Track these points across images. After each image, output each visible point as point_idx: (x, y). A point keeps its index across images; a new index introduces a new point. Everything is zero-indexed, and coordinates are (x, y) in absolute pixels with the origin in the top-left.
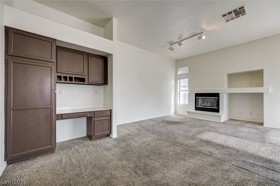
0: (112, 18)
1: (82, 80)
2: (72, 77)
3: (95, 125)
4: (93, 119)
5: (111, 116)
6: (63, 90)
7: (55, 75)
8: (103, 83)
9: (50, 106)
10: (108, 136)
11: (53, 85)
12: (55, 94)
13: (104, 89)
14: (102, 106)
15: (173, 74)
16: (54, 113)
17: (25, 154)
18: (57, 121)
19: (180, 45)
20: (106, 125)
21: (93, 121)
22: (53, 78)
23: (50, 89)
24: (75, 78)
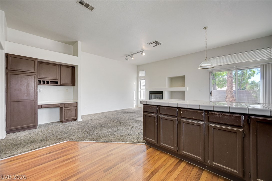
0: (78, 41)
1: (57, 83)
2: (49, 81)
3: (65, 113)
4: (64, 108)
5: (77, 107)
6: (42, 90)
7: (36, 80)
8: (72, 84)
9: (34, 100)
10: (76, 120)
11: (35, 87)
12: (37, 92)
13: (73, 88)
14: (72, 101)
15: (135, 76)
16: (36, 104)
17: (18, 128)
18: (38, 109)
19: (131, 57)
20: (73, 113)
21: (64, 110)
22: (35, 83)
23: (34, 89)
24: (50, 81)
